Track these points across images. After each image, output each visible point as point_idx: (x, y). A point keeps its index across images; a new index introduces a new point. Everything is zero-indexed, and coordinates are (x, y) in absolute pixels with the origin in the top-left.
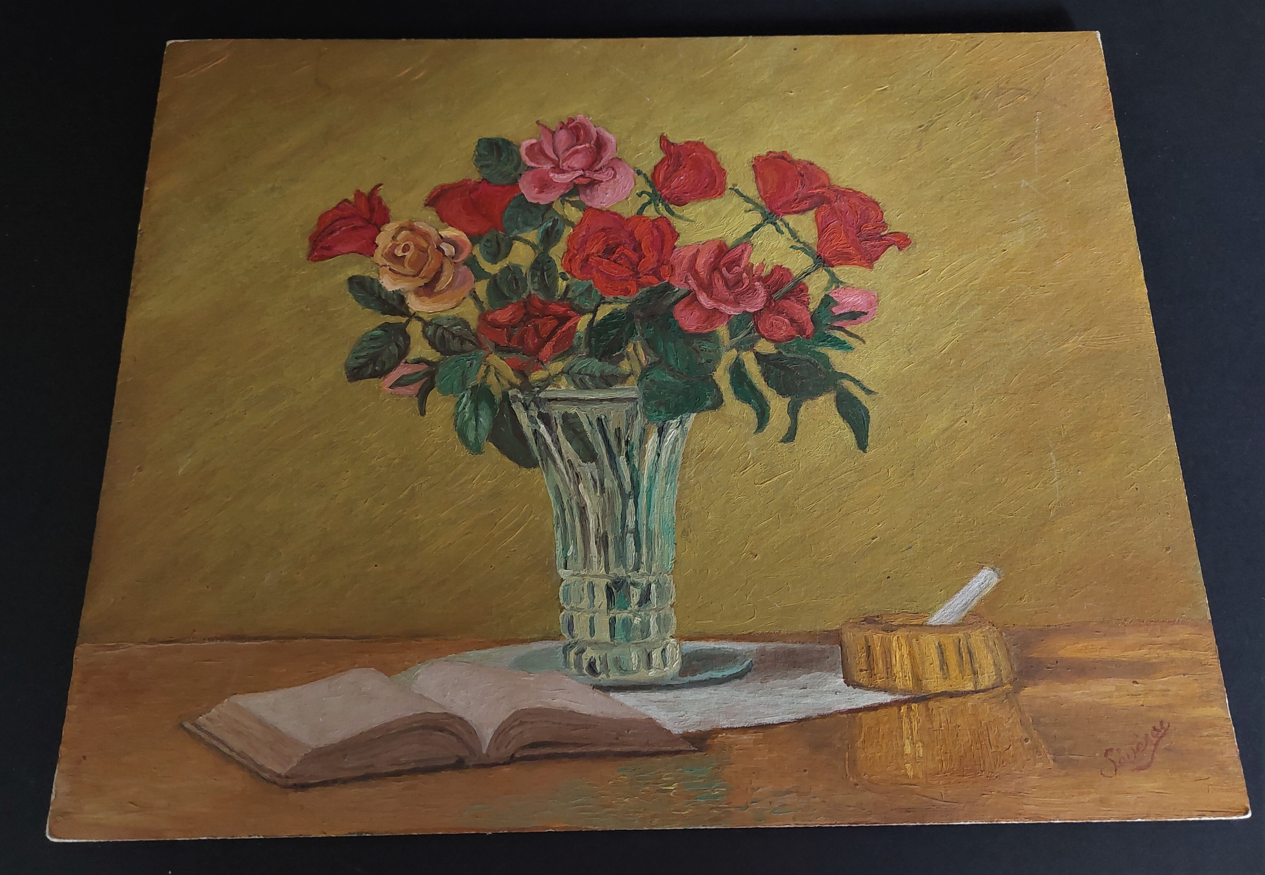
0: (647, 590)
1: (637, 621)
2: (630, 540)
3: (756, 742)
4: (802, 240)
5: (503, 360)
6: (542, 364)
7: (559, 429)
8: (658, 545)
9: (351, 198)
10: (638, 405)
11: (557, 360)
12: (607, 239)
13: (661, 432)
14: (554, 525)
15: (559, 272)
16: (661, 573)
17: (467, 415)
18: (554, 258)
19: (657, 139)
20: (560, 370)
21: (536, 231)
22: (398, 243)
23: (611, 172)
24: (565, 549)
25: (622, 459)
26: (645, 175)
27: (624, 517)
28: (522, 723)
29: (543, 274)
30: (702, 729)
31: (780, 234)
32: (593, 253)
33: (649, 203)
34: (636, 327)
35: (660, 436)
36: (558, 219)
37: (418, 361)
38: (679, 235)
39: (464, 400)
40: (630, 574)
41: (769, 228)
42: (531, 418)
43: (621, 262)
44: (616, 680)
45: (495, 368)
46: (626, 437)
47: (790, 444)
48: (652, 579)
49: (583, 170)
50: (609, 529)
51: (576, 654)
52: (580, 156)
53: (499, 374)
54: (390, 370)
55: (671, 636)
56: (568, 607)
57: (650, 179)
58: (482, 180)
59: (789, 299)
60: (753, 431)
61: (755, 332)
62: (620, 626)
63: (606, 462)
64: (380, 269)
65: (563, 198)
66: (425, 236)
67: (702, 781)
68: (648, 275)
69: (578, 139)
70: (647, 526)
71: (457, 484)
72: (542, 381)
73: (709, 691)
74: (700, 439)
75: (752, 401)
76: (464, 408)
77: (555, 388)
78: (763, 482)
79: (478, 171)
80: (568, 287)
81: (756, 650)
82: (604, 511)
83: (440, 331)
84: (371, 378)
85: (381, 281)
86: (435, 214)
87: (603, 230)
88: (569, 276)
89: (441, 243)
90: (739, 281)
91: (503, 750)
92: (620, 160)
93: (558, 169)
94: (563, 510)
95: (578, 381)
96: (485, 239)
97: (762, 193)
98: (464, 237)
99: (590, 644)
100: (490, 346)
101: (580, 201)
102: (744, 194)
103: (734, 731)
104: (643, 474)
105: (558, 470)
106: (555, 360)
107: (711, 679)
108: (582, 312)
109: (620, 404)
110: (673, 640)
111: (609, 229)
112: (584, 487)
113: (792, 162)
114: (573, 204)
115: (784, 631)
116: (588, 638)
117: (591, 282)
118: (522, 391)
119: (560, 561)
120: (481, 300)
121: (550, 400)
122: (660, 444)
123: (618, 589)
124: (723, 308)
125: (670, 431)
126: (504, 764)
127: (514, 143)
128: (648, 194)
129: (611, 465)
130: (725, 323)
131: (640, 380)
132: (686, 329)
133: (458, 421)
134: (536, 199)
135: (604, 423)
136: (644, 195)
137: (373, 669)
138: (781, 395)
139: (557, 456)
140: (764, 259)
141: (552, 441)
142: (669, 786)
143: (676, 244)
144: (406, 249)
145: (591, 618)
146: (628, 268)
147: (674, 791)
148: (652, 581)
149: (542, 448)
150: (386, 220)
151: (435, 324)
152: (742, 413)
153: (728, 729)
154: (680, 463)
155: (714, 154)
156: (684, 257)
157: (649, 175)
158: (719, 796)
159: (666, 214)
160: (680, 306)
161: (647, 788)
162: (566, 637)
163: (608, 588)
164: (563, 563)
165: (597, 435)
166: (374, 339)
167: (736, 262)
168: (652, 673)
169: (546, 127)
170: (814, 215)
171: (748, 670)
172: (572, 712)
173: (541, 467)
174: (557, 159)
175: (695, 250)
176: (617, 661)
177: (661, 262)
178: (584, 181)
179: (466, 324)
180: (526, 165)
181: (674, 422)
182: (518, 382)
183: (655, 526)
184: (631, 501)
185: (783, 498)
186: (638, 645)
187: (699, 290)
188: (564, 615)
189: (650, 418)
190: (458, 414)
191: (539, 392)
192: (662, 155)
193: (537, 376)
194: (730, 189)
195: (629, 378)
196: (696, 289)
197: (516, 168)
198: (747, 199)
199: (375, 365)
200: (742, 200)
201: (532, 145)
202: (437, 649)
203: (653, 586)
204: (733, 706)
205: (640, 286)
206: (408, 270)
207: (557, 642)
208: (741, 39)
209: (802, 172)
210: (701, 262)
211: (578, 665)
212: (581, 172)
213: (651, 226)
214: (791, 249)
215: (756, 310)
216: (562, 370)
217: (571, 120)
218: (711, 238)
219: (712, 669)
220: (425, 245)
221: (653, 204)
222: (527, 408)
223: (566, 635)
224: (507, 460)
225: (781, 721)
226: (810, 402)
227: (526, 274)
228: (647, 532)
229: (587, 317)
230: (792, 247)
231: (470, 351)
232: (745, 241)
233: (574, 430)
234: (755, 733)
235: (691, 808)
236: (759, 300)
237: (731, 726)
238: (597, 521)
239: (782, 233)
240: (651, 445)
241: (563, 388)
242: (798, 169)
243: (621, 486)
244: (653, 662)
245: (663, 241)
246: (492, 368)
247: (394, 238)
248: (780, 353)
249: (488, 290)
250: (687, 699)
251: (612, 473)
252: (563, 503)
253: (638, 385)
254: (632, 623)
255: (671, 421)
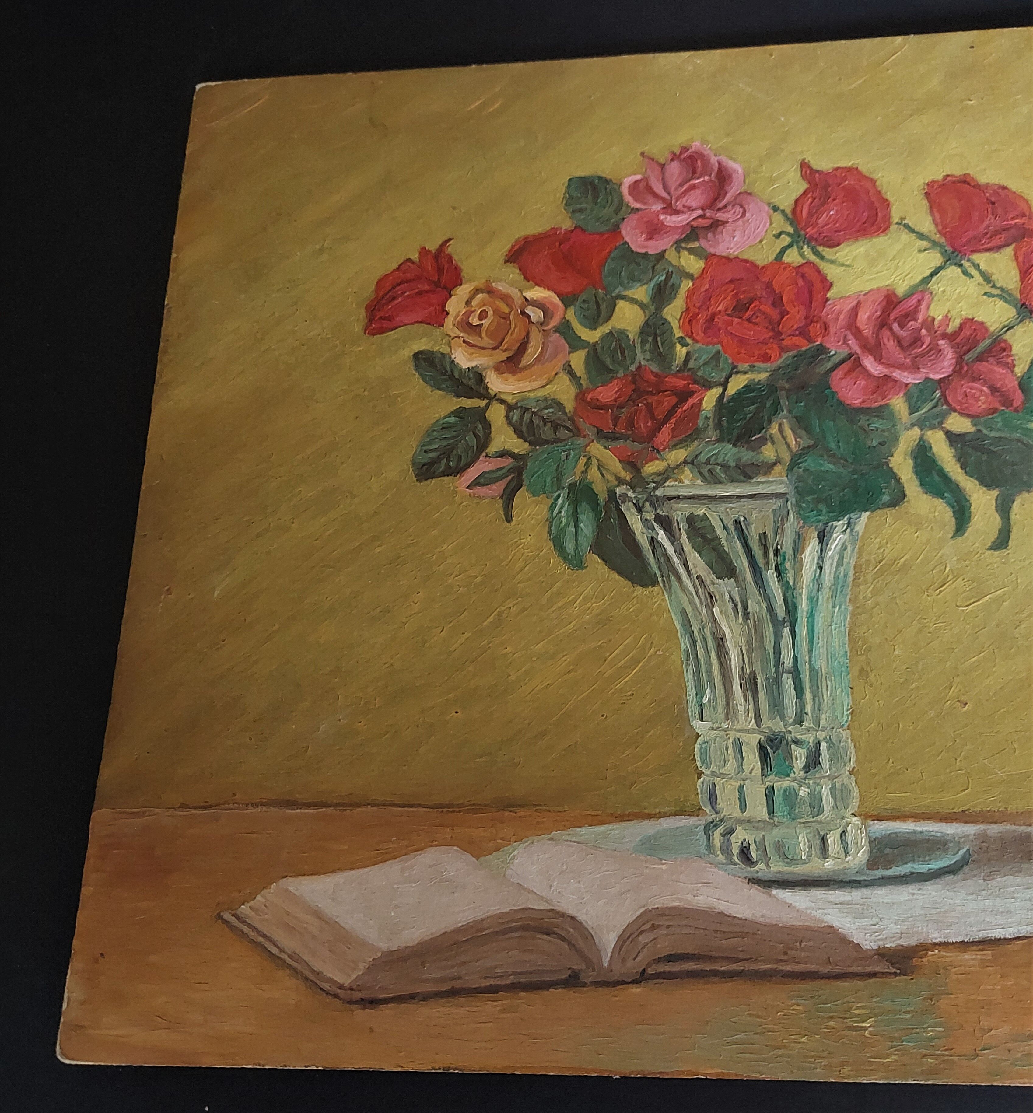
0: (815, 751)
1: (804, 792)
2: (788, 681)
3: (983, 965)
4: (998, 285)
5: (609, 449)
6: (658, 452)
7: (684, 536)
8: (827, 690)
9: (415, 257)
10: (789, 503)
11: (678, 447)
12: (737, 293)
13: (823, 537)
14: (682, 662)
15: (677, 336)
16: (833, 728)
17: (564, 520)
18: (669, 318)
19: (797, 166)
20: (682, 460)
21: (645, 287)
22: (473, 309)
23: (739, 210)
24: (700, 694)
25: (770, 574)
26: (783, 211)
27: (777, 652)
28: (654, 927)
29: (655, 340)
30: (905, 944)
31: (968, 278)
32: (720, 312)
33: (790, 245)
34: (781, 401)
35: (821, 542)
36: (672, 272)
37: (502, 454)
38: (831, 284)
39: (560, 501)
40: (790, 728)
41: (953, 271)
42: (645, 522)
43: (757, 320)
44: (780, 872)
45: (598, 460)
46: (775, 545)
47: (1004, 552)
48: (821, 735)
49: (703, 209)
50: (757, 667)
51: (723, 835)
52: (698, 191)
53: (602, 467)
54: (467, 466)
55: (852, 814)
56: (707, 772)
57: (790, 215)
58: (576, 227)
59: (987, 361)
60: (951, 535)
61: (942, 405)
62: (781, 799)
63: (749, 577)
64: (452, 342)
65: (678, 245)
66: (506, 298)
67: (908, 1016)
68: (793, 335)
69: (694, 172)
70: (810, 664)
71: (554, 608)
72: (659, 474)
73: (911, 891)
74: (877, 546)
75: (946, 494)
76: (560, 512)
77: (676, 483)
78: (968, 603)
79: (570, 218)
80: (688, 354)
81: (974, 835)
82: (749, 643)
83: (527, 416)
84: (444, 476)
85: (453, 357)
86: (518, 271)
87: (731, 282)
88: (689, 341)
89: (526, 306)
90: (916, 340)
91: (630, 963)
92: (750, 194)
93: (670, 209)
94: (694, 642)
95: (706, 474)
96: (580, 300)
97: (940, 228)
98: (555, 299)
99: (741, 822)
100: (590, 432)
101: (700, 247)
102: (916, 230)
103: (951, 947)
104: (801, 594)
105: (684, 589)
106: (674, 447)
107: (912, 873)
108: (708, 386)
109: (765, 501)
110: (856, 818)
111: (739, 280)
112: (721, 612)
113: (977, 187)
114: (691, 251)
115: (1012, 808)
116: (737, 813)
117: (719, 347)
118: (633, 488)
119: (693, 710)
120: (578, 375)
121: (670, 499)
122: (821, 554)
123: (775, 749)
124: (897, 374)
125: (835, 535)
126: (632, 982)
127: (614, 181)
128: (788, 234)
129: (756, 583)
130: (901, 394)
131: (790, 469)
132: (848, 402)
133: (553, 528)
134: (644, 247)
135: (744, 527)
136: (783, 236)
137: (455, 848)
138: (985, 486)
139: (681, 570)
140: (949, 311)
141: (675, 552)
142: (863, 1022)
143: (828, 295)
144: (483, 316)
145: (740, 786)
146: (767, 328)
147: (870, 1029)
148: (821, 738)
149: (662, 560)
150: (459, 282)
151: (522, 407)
152: (932, 510)
153: (941, 944)
154: (851, 579)
155: (873, 182)
156: (840, 313)
157: (788, 211)
158: (934, 1039)
159: (813, 258)
160: (839, 373)
161: (832, 1023)
162: (708, 811)
163: (762, 748)
164: (697, 713)
165: (735, 542)
166: (445, 428)
167: (911, 315)
168: (829, 864)
169: (653, 159)
170: (1013, 253)
171: (964, 862)
172: (721, 914)
173: (661, 585)
174: (667, 197)
175: (855, 302)
176: (779, 846)
177: (810, 320)
178: (705, 223)
179: (559, 406)
180: (628, 206)
181: (840, 524)
182: (627, 476)
183: (821, 664)
184: (786, 631)
185: (998, 625)
186: (807, 825)
187: (863, 352)
188: (703, 783)
189: (805, 519)
190: (553, 519)
191: (655, 489)
192: (804, 186)
193: (651, 468)
194: (897, 223)
195: (775, 468)
196: (859, 351)
197: (617, 211)
198: (921, 236)
199: (448, 461)
200: (914, 238)
201: (636, 182)
202: (538, 823)
203: (823, 745)
204: (946, 912)
205: (783, 349)
206: (486, 341)
207: (696, 818)
208: (899, 39)
209: (993, 199)
210: (863, 316)
211: (726, 850)
212: (700, 212)
213: (794, 274)
214: (985, 297)
215: (942, 376)
216: (685, 459)
217: (685, 149)
218: (875, 287)
219: (914, 861)
220: (507, 310)
221: (795, 247)
222: (640, 509)
223: (708, 809)
224: (617, 577)
225: (1016, 935)
226: (1025, 495)
227: (634, 340)
228: (810, 672)
229: (715, 392)
230: (985, 294)
231: (565, 440)
232: (920, 289)
233: (704, 537)
234: (980, 950)
235: (895, 1055)
236: (946, 363)
237: (946, 940)
238: (741, 657)
239: (971, 276)
240: (809, 556)
241: (687, 482)
242: (988, 195)
243: (771, 609)
244: (830, 848)
245: (810, 293)
246: (594, 461)
247: (468, 303)
248: (979, 431)
249: (587, 363)
250: (881, 900)
251: (758, 593)
252: (693, 632)
253: (787, 476)
254: (797, 796)
255: (835, 523)
